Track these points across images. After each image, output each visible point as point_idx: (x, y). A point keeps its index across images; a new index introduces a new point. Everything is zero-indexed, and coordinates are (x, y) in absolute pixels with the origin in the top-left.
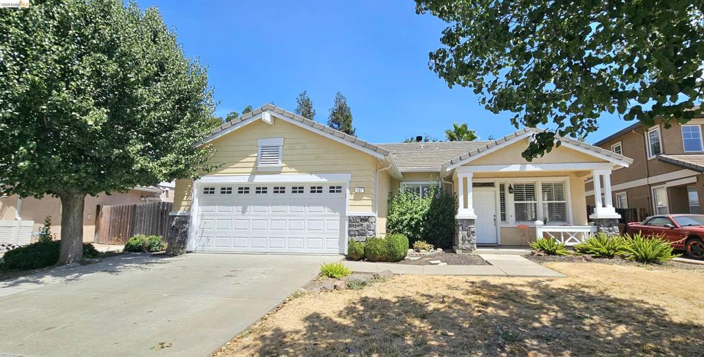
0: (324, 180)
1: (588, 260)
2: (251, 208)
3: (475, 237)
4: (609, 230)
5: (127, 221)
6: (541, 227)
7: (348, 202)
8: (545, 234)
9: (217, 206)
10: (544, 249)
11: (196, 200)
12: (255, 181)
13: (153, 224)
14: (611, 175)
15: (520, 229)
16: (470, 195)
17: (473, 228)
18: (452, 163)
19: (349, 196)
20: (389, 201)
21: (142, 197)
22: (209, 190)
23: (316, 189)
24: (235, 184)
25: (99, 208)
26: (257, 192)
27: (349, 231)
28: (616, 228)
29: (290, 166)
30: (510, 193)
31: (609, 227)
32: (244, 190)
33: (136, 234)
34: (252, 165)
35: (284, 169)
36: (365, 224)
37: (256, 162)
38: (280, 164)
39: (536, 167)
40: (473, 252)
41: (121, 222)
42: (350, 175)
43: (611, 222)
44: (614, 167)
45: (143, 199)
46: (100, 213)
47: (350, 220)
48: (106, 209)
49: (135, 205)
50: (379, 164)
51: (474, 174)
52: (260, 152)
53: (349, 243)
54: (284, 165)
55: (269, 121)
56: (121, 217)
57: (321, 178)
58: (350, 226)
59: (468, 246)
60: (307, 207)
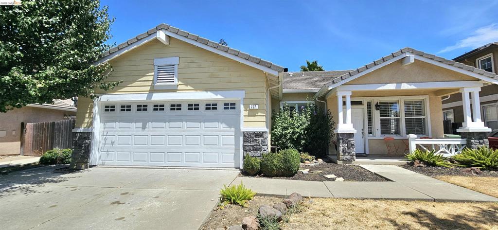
0: (219, 97)
1: (477, 173)
2: (150, 125)
3: (354, 149)
4: (480, 142)
5: (47, 136)
6: (414, 139)
7: (242, 119)
8: (418, 146)
9: (117, 123)
10: (423, 161)
11: (98, 117)
12: (152, 99)
13: (69, 139)
14: (479, 92)
15: (386, 141)
16: (349, 112)
17: (353, 141)
18: (333, 82)
19: (243, 113)
20: (272, 118)
21: (65, 115)
22: (109, 108)
23: (211, 106)
24: (134, 102)
25: (23, 126)
26: (155, 110)
27: (244, 147)
28: (486, 140)
29: (186, 84)
30: (377, 109)
31: (479, 139)
32: (142, 108)
33: (55, 147)
34: (150, 83)
35: (180, 87)
36: (260, 139)
37: (153, 80)
38: (176, 82)
39: (411, 85)
40: (353, 163)
41: (42, 137)
42: (244, 92)
43: (481, 135)
44: (484, 84)
45: (66, 117)
46: (24, 130)
47: (244, 136)
48: (29, 126)
49: (54, 123)
50: (270, 82)
51: (352, 92)
52: (156, 70)
53: (244, 158)
54: (180, 83)
55: (165, 40)
56: (43, 133)
57: (217, 95)
58: (244, 142)
59: (349, 157)
60: (202, 123)
